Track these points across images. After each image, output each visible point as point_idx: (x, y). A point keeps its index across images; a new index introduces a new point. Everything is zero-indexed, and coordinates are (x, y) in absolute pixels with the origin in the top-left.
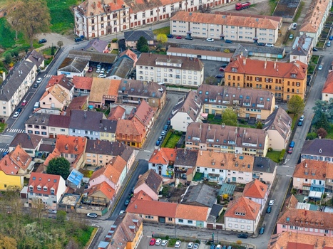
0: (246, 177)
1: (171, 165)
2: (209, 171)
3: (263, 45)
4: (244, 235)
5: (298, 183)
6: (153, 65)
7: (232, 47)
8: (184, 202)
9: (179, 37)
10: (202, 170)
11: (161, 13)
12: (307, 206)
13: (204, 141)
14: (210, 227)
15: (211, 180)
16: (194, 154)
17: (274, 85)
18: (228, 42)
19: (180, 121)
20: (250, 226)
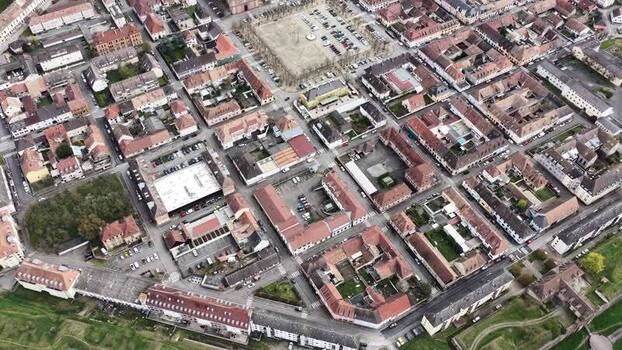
0: (164, 101)
1: (121, 115)
2: (143, 107)
3: (89, 19)
4: (194, 135)
5: (190, 91)
6: (50, 58)
7: (74, 27)
8: (150, 134)
9: (40, 33)
10: (138, 109)
11: (17, 23)
12: (207, 103)
13: (124, 91)
14: (174, 140)
15: (147, 111)
16: (130, 104)
17: (125, 41)
18: (69, 25)
19: (99, 85)
20: (194, 129)
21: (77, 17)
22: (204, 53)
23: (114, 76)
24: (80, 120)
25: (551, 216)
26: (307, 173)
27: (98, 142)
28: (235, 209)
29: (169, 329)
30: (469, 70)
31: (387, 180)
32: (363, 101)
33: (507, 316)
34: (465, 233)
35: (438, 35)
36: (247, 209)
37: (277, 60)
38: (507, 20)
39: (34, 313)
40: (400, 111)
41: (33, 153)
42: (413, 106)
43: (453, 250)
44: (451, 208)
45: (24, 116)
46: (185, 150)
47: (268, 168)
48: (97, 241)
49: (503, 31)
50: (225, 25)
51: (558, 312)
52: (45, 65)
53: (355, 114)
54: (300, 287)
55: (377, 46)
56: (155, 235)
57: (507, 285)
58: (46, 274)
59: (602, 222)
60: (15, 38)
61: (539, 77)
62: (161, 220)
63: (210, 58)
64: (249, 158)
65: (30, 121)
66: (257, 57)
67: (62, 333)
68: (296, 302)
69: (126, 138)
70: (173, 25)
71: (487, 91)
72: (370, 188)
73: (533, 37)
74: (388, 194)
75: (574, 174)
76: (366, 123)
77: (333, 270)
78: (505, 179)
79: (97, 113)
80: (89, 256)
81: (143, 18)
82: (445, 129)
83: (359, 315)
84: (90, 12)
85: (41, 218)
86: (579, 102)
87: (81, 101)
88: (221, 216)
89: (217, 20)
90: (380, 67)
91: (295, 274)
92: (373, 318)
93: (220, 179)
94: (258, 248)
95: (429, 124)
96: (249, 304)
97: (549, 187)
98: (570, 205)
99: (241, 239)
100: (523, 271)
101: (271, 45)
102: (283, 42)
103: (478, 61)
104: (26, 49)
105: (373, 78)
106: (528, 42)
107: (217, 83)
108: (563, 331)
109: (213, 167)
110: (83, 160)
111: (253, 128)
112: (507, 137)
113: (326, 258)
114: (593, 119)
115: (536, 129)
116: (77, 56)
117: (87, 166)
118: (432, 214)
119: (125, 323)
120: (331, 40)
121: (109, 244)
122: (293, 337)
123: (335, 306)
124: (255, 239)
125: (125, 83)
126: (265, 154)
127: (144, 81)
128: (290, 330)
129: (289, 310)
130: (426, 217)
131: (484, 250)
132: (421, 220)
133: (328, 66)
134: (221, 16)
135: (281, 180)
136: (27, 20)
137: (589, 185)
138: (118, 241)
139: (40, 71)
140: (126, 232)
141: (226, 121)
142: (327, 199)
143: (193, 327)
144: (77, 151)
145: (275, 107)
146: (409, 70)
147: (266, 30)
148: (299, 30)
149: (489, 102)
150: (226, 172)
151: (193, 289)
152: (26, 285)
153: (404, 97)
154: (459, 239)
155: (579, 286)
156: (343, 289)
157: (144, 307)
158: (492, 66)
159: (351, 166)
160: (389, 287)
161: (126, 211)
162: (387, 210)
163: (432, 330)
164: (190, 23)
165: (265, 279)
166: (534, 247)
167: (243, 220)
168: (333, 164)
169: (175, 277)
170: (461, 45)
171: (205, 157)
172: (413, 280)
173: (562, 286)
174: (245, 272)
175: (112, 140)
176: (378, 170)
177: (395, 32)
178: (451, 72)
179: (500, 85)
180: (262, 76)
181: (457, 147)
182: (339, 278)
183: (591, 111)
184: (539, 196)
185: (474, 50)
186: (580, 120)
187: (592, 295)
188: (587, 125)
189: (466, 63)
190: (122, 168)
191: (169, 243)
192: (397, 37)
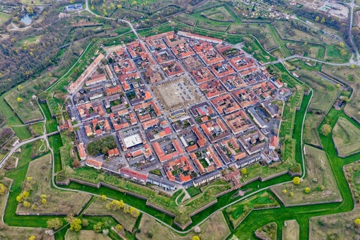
0: (127, 113)
1: (114, 117)
2: (121, 115)
3: (104, 82)
4: (136, 125)
5: (136, 110)
6: (92, 95)
7: (100, 84)
8: (123, 123)
9: (89, 86)
10: (119, 115)
11: (82, 82)
12: (141, 114)
13: (115, 109)
14: (130, 126)
16: (117, 113)
18: (98, 83)
19: (108, 106)
20: (136, 123)
21: (101, 81)
22: (141, 97)
23: (113, 103)
24: (102, 118)
25: (236, 158)
26: (169, 139)
27: (107, 125)
28: (146, 148)
29: (126, 179)
30: (225, 109)
31: (192, 143)
32: (189, 117)
33: (216, 183)
34: (211, 160)
35: (218, 95)
36: (149, 149)
37: (164, 101)
38: (242, 91)
39: (91, 172)
40: (200, 122)
41: (88, 127)
42: (204, 120)
43: (206, 165)
44: (208, 153)
45: (85, 115)
46: (133, 129)
47: (157, 137)
48: (107, 154)
49: (240, 96)
50: (148, 87)
51: (231, 184)
52: (91, 98)
53: (185, 121)
54: (162, 172)
55: (197, 98)
56: (123, 154)
57: (218, 175)
58: (94, 162)
59: (250, 160)
60: (81, 88)
61: (247, 112)
62: (124, 150)
63: (143, 99)
64: (151, 133)
65: (87, 117)
66: (158, 100)
67: (98, 178)
68: (161, 175)
69: (115, 125)
70: (132, 86)
71: (228, 117)
72: (186, 145)
73: (250, 98)
74: (190, 147)
75: (247, 146)
76: (189, 124)
77: (171, 167)
78: (227, 145)
79: (107, 115)
80: (104, 158)
81: (122, 83)
82: (213, 129)
83: (176, 180)
84: (105, 80)
85: (92, 147)
86: (258, 123)
87: (102, 111)
88: (142, 150)
89: (146, 85)
90: (196, 106)
91: (161, 168)
92: (180, 181)
93: (142, 139)
94: (151, 160)
95: (208, 126)
96: (147, 175)
97: (240, 149)
98: (244, 154)
99: (147, 157)
100: (225, 172)
101: (163, 95)
102: (167, 95)
103: (229, 106)
104: (85, 92)
105: (194, 110)
106: (248, 100)
107: (144, 108)
108: (230, 188)
109: (141, 136)
110: (103, 130)
111: (154, 124)
112: (232, 132)
113: (170, 164)
114: (260, 128)
115: (241, 130)
116: (101, 95)
117: (104, 132)
118: (203, 154)
119: (114, 177)
120: (183, 95)
121: (110, 155)
122: (158, 184)
123: (170, 176)
124: (151, 157)
125: (116, 106)
126: (157, 132)
127: (122, 106)
128: (157, 181)
129: (158, 177)
130: (201, 155)
131: (215, 165)
132: (199, 155)
133: (180, 104)
134: (148, 83)
135: (160, 141)
136: (85, 81)
137: (250, 150)
138: (113, 155)
139: (89, 100)
140: (115, 153)
141: (146, 121)
142: (173, 147)
143: (132, 179)
144: (101, 127)
145: (161, 117)
146: (206, 107)
147: (161, 90)
148: (173, 90)
149: (229, 120)
150: (144, 137)
151: (133, 170)
152: (88, 165)
153: (202, 117)
154: (208, 162)
155: (238, 177)
156: (173, 173)
157: (119, 173)
158: (232, 108)
159: (182, 138)
160: (186, 173)
161: (115, 147)
162: (191, 152)
163: (195, 185)
164: (137, 85)
165: (152, 169)
166: (230, 166)
167: (148, 152)
168: (176, 137)
169: (128, 166)
170: (225, 100)
171: (139, 132)
172: (193, 172)
173: (232, 177)
174: (147, 167)
175: (111, 125)
176: (189, 140)
177: (205, 93)
178: (218, 109)
179: (233, 115)
180: (158, 107)
181: (215, 134)
182: (173, 169)
183: (260, 126)
184: (236, 151)
185: (228, 102)
186: (257, 128)
187: (242, 180)
188: (258, 130)
189: (224, 106)
190: (114, 134)
191: (127, 157)
192: (205, 95)
